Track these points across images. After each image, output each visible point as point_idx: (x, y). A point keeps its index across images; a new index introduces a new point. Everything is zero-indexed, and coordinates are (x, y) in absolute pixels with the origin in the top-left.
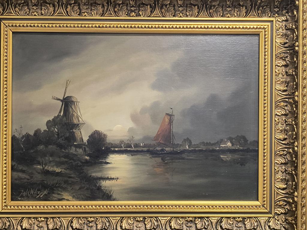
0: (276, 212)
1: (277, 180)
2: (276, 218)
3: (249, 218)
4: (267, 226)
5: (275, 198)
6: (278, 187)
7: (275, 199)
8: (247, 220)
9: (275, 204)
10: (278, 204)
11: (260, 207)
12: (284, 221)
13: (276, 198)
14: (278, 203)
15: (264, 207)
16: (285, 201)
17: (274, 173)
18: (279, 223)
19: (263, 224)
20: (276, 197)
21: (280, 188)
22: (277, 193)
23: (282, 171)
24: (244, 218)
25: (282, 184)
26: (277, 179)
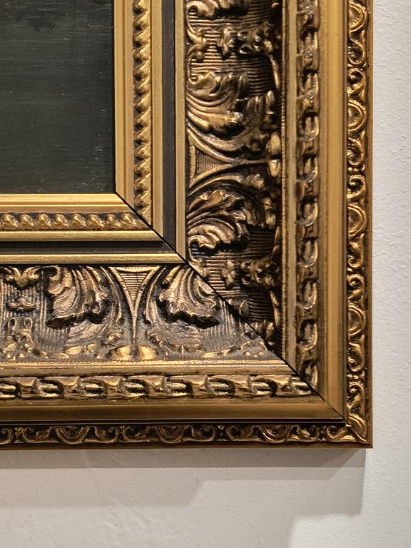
0: (195, 242)
1: (200, 92)
2: (195, 267)
3: (70, 271)
4: (154, 305)
5: (192, 174)
6: (204, 124)
7: (188, 180)
8: (62, 276)
9: (192, 205)
10: (203, 202)
11: (119, 216)
12: (230, 280)
13: (196, 174)
14: (204, 197)
15: (140, 217)
16: (233, 187)
17: (186, 57)
18: (208, 290)
19: (133, 299)
20: (193, 169)
21: (210, 131)
22: (200, 152)
23: (220, 50)
24: (47, 270)
25: (222, 108)
26: (200, 86)
